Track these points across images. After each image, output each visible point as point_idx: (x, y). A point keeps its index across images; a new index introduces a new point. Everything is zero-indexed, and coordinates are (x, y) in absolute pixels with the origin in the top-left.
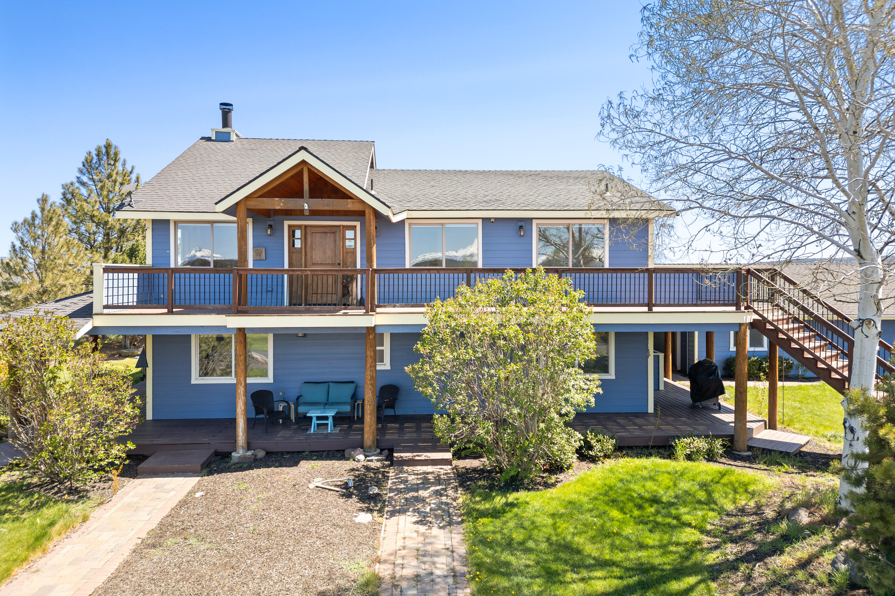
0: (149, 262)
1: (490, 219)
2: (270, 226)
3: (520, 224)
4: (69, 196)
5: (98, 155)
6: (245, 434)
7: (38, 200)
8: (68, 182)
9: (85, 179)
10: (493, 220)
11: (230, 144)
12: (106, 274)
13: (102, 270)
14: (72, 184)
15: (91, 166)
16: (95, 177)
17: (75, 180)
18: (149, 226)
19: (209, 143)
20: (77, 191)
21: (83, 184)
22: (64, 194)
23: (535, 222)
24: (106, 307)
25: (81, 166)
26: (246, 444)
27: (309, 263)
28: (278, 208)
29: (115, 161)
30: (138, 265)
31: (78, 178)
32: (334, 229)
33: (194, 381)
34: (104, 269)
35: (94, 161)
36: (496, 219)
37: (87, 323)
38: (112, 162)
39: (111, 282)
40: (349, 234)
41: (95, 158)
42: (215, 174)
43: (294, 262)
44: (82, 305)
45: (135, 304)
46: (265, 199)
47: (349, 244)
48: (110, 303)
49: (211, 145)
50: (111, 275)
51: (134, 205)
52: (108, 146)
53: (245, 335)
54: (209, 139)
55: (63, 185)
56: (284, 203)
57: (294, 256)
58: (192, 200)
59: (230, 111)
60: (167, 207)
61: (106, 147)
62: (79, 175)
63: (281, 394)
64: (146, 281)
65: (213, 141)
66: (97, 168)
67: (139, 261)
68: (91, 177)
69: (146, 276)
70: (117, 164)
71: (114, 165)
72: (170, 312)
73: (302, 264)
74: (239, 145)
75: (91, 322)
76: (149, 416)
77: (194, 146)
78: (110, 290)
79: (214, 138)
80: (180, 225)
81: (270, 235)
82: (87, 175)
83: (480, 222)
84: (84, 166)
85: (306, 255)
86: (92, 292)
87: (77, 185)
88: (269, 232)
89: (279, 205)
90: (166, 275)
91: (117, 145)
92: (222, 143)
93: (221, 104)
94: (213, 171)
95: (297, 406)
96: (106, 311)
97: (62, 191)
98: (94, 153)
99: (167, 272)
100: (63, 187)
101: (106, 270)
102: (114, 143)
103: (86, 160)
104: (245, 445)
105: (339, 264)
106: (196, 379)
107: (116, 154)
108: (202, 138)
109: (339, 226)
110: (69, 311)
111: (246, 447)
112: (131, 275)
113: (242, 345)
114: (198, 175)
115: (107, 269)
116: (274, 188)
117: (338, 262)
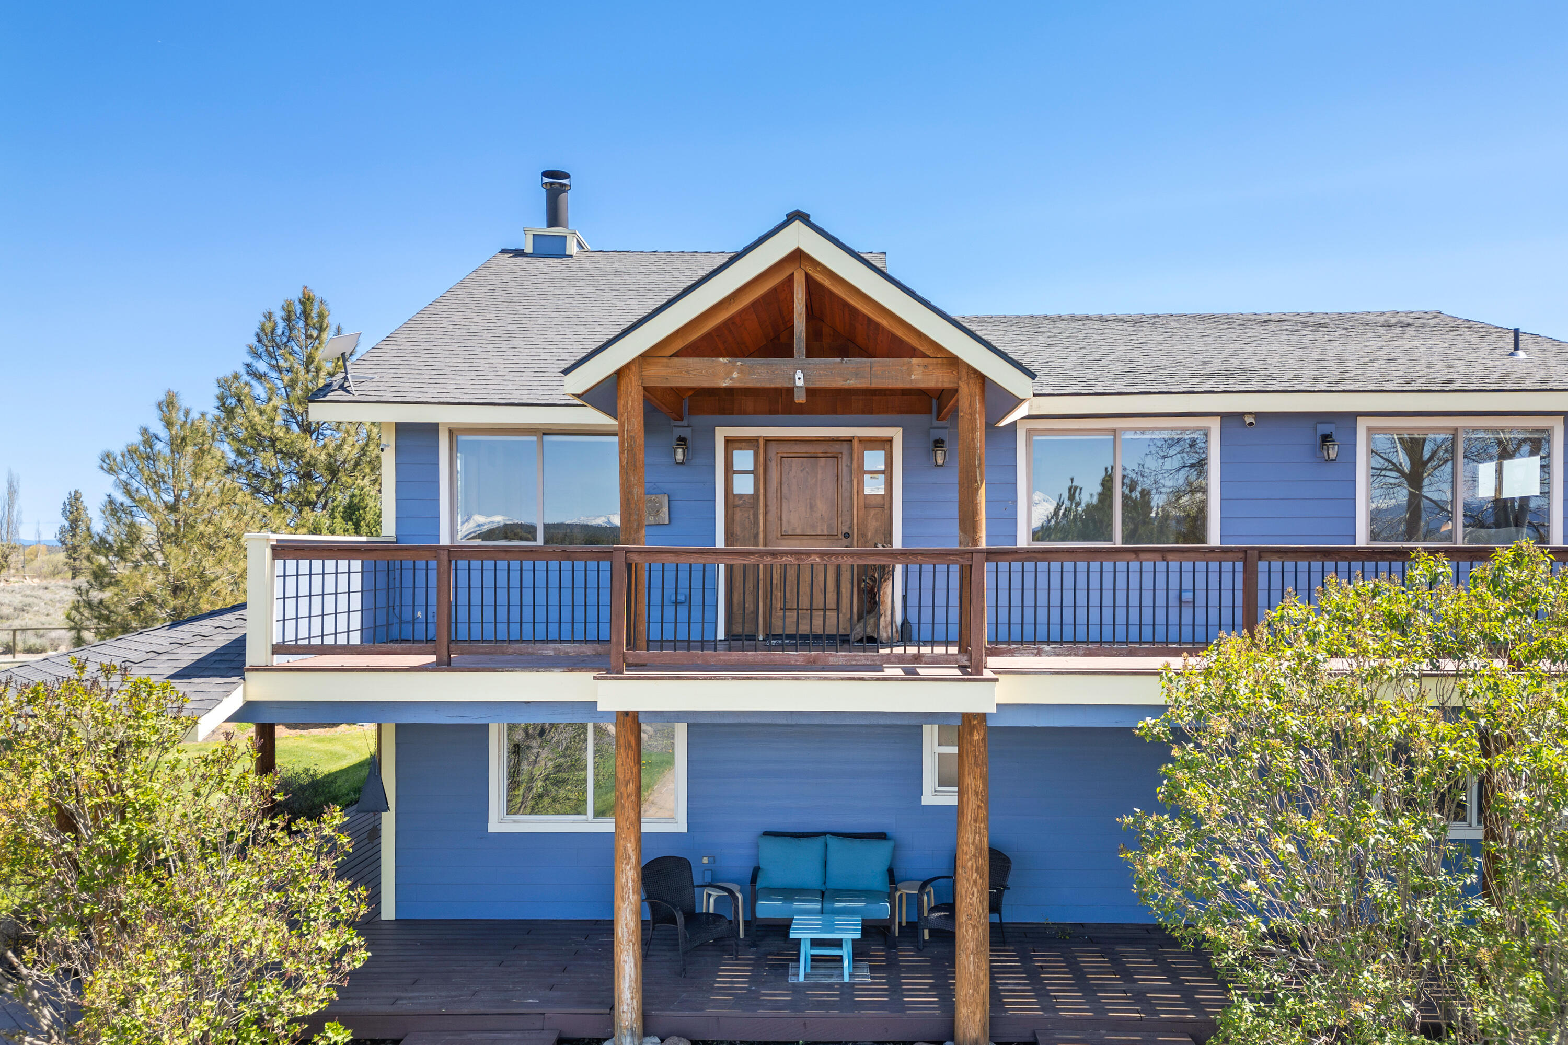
0: (388, 530)
1: (1243, 414)
2: (682, 441)
3: (1324, 429)
4: (232, 401)
5: (288, 319)
6: (638, 996)
7: (160, 406)
8: (228, 372)
9: (262, 366)
10: (1249, 420)
11: (567, 261)
12: (279, 563)
13: (268, 552)
14: (236, 377)
15: (274, 340)
16: (282, 363)
17: (242, 371)
18: (389, 439)
19: (520, 261)
20: (246, 390)
21: (259, 377)
22: (222, 399)
23: (1362, 425)
24: (277, 649)
25: (253, 341)
26: (640, 1023)
27: (774, 533)
28: (726, 384)
29: (321, 329)
30: (364, 539)
31: (248, 365)
32: (836, 448)
33: (494, 827)
34: (274, 548)
35: (279, 332)
36: (1258, 415)
37: (228, 694)
38: (315, 333)
39: (291, 582)
40: (874, 460)
41: (281, 325)
42: (541, 321)
43: (738, 530)
44: (221, 640)
45: (356, 639)
46: (690, 360)
47: (873, 487)
48: (290, 636)
49: (524, 265)
50: (291, 564)
51: (352, 389)
52: (307, 301)
53: (639, 725)
54: (519, 253)
55: (218, 381)
56: (741, 371)
57: (738, 515)
58: (491, 376)
59: (563, 188)
60: (432, 393)
61: (301, 302)
62: (249, 360)
63: (705, 860)
64: (382, 578)
65: (527, 255)
66: (286, 345)
67: (364, 529)
68: (274, 362)
69: (382, 565)
70: (325, 336)
71: (317, 338)
72: (445, 665)
73: (756, 536)
74: (587, 265)
75: (240, 689)
76: (388, 912)
77: (486, 265)
78: (291, 603)
79: (529, 250)
80: (463, 438)
81: (682, 463)
82: (265, 358)
83: (1215, 425)
84: (259, 341)
85: (766, 513)
86: (243, 606)
87: (246, 378)
88: (680, 456)
89: (728, 375)
90: (433, 564)
91: (324, 298)
92: (547, 260)
93: (546, 174)
94: (534, 315)
95: (752, 901)
96: (280, 660)
97: (217, 391)
98: (279, 315)
99: (436, 557)
100: (222, 383)
101: (281, 551)
102: (318, 293)
103: (263, 329)
104: (637, 1026)
105: (847, 536)
106: (501, 821)
107: (321, 316)
108: (504, 251)
109: (850, 440)
110: (187, 658)
111: (639, 1031)
112: (343, 565)
113: (631, 754)
114: (500, 323)
115: (283, 548)
116: (708, 336)
117: (845, 529)
